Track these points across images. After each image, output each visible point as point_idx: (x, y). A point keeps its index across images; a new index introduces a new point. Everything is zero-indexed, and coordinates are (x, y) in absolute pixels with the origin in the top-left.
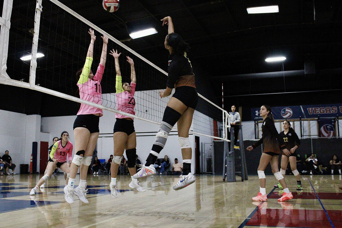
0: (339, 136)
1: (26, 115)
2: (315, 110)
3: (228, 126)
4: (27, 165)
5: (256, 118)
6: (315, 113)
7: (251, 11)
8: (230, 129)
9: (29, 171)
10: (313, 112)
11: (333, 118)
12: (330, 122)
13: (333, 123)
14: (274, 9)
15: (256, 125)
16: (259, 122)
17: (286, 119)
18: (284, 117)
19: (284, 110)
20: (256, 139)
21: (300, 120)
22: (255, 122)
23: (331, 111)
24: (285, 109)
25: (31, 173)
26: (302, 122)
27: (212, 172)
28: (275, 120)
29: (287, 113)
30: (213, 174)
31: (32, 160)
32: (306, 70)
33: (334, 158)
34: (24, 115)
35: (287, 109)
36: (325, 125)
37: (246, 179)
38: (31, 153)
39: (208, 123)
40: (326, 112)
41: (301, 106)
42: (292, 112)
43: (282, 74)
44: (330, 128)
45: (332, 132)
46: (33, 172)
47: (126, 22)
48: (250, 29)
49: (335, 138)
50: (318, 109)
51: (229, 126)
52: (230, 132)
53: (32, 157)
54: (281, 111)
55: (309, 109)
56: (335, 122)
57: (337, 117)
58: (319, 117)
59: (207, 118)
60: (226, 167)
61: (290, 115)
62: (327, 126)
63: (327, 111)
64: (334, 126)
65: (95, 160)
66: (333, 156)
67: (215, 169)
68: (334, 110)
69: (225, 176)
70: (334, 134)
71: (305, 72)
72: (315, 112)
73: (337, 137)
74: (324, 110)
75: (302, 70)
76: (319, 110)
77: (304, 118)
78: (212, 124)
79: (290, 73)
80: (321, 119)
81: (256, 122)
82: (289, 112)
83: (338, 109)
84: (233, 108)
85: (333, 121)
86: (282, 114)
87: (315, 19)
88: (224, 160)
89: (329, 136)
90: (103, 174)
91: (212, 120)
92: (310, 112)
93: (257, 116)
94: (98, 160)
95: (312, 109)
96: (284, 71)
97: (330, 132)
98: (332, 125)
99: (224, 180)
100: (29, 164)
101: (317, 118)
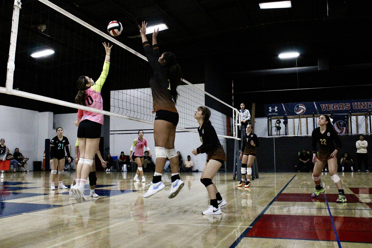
0: (351, 133)
1: (38, 112)
2: (328, 106)
3: (238, 124)
4: (40, 162)
5: (269, 114)
6: (328, 109)
7: (264, 6)
8: (241, 127)
9: (42, 168)
10: (327, 108)
11: (346, 114)
12: (343, 118)
13: (346, 120)
15: (269, 121)
16: (272, 118)
17: (299, 115)
18: (298, 113)
19: (298, 107)
20: (269, 135)
21: (313, 117)
22: (268, 119)
23: (344, 107)
24: (299, 105)
25: (44, 170)
26: (315, 118)
27: (225, 168)
28: (288, 117)
29: (300, 110)
30: (225, 171)
31: (45, 157)
32: (319, 67)
33: (345, 155)
34: (37, 112)
35: (300, 105)
36: (338, 121)
37: (257, 177)
38: (44, 150)
40: (339, 109)
41: (314, 102)
42: (305, 109)
43: (296, 70)
44: (343, 124)
45: (345, 128)
46: (46, 169)
47: (136, 18)
48: (263, 24)
49: (348, 135)
50: (331, 105)
51: (240, 124)
52: (241, 130)
53: (45, 154)
54: (294, 107)
55: (322, 106)
56: (348, 118)
57: (350, 113)
58: (331, 114)
59: (220, 114)
60: (236, 165)
61: (303, 112)
62: (339, 122)
63: (340, 107)
64: (347, 122)
65: (108, 157)
66: (344, 154)
67: (227, 166)
68: (347, 106)
69: (236, 174)
70: (347, 131)
71: (319, 68)
73: (350, 134)
74: (338, 106)
75: (316, 66)
76: (332, 107)
77: (317, 114)
78: (225, 120)
79: (303, 69)
80: (334, 115)
81: (270, 118)
82: (302, 108)
83: (351, 106)
84: (242, 105)
85: (346, 117)
86: (296, 110)
87: (328, 15)
88: (235, 159)
89: (341, 133)
90: (115, 171)
91: (225, 116)
92: (323, 107)
93: (270, 112)
94: (111, 157)
95: (325, 105)
96: (298, 67)
97: (343, 128)
98: (345, 121)
99: (234, 179)
100: (42, 161)
101: (330, 115)
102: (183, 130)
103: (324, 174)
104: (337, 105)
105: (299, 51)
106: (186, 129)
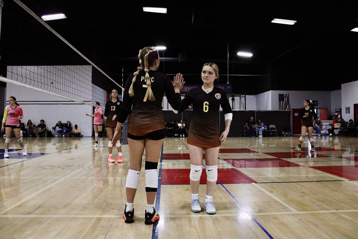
7: (146, 9)
14: (163, 11)
39: (103, 94)
43: (163, 60)
59: (102, 90)
71: (179, 59)
72: (184, 90)
75: (177, 58)
76: (186, 89)
78: (106, 95)
79: (169, 60)
87: (192, 22)
91: (106, 92)
96: (164, 57)
101: (185, 95)
102: (80, 102)
103: (182, 139)
104: (190, 88)
105: (166, 46)
106: (84, 102)
